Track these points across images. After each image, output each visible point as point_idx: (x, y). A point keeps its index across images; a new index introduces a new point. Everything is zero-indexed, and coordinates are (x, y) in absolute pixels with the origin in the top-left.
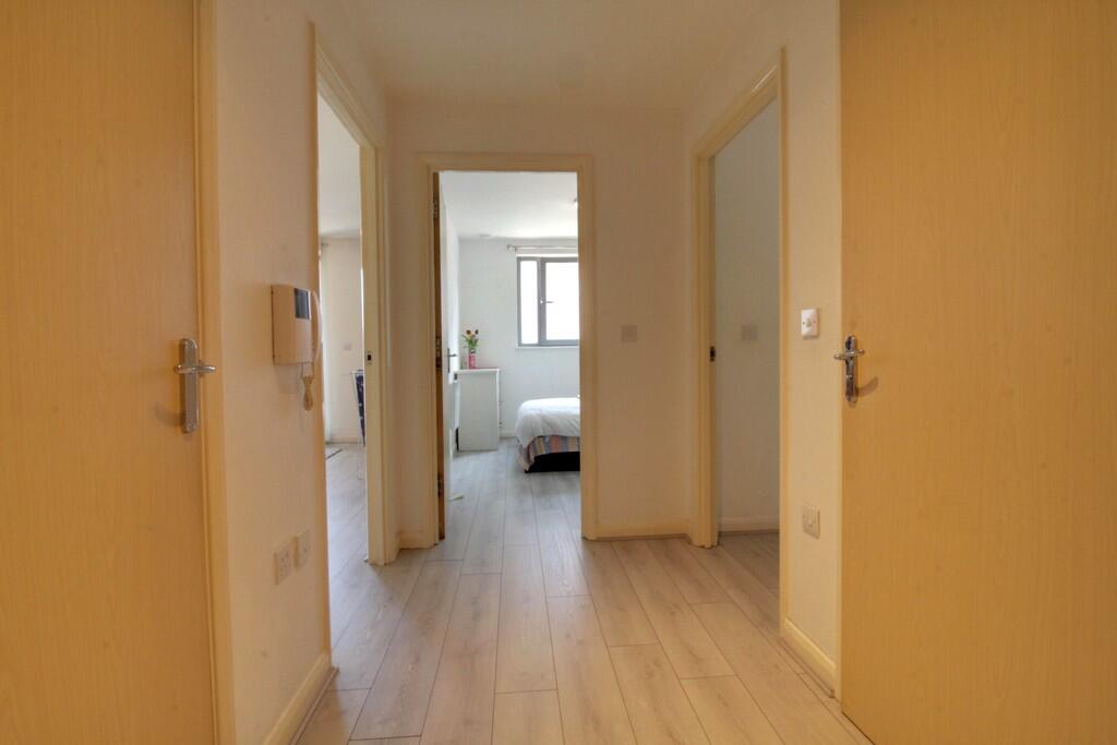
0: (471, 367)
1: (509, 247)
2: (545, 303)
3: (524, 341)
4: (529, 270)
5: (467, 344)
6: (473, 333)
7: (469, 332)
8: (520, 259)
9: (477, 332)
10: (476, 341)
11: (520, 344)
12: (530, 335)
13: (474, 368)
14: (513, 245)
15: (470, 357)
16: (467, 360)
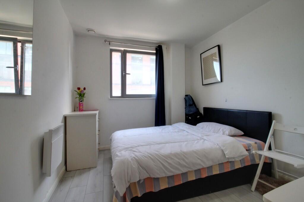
0: (81, 110)
1: (105, 41)
2: (126, 74)
3: (114, 95)
4: (116, 57)
5: (78, 96)
6: (82, 89)
7: (79, 89)
8: (112, 51)
9: (85, 89)
10: (84, 94)
11: (111, 96)
12: (117, 92)
13: (82, 110)
14: (108, 41)
15: (80, 104)
16: (78, 105)
